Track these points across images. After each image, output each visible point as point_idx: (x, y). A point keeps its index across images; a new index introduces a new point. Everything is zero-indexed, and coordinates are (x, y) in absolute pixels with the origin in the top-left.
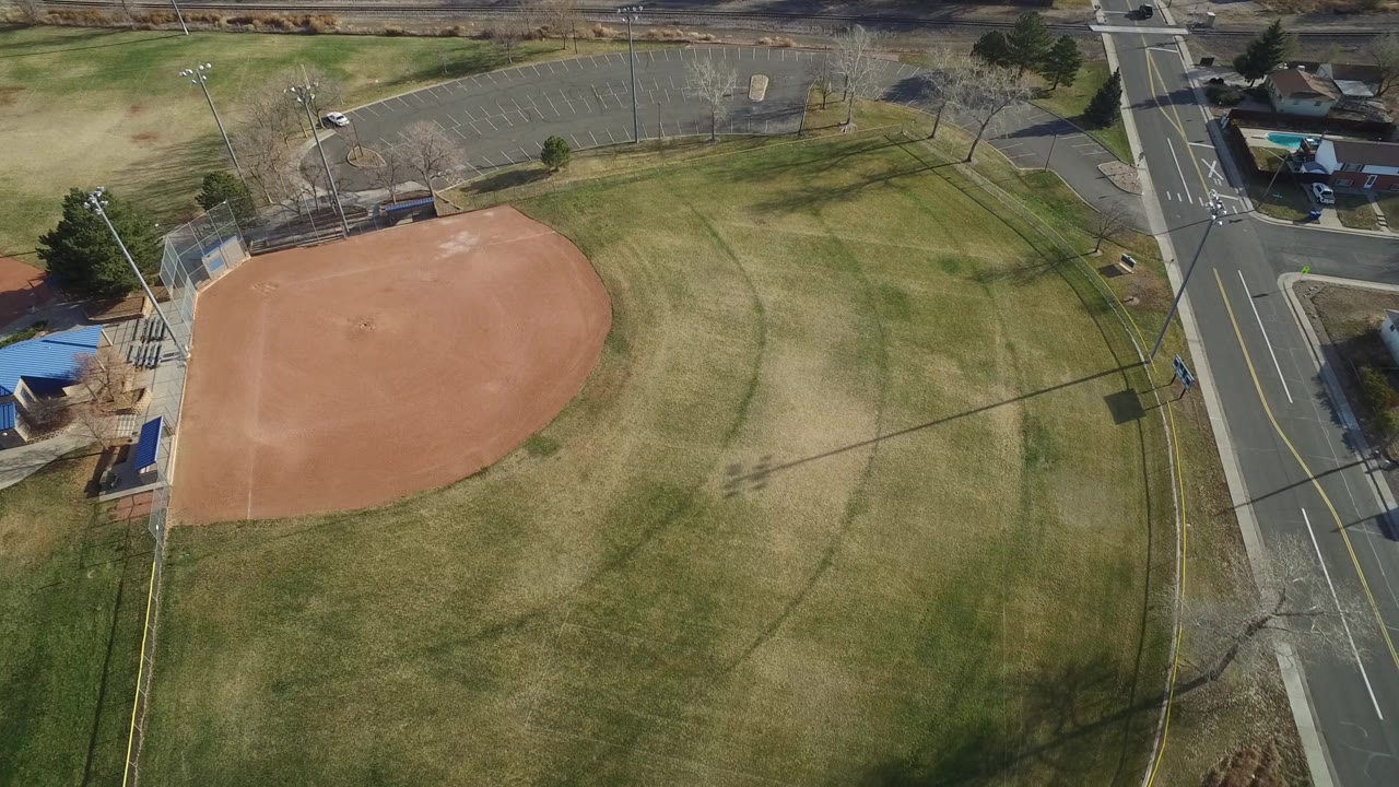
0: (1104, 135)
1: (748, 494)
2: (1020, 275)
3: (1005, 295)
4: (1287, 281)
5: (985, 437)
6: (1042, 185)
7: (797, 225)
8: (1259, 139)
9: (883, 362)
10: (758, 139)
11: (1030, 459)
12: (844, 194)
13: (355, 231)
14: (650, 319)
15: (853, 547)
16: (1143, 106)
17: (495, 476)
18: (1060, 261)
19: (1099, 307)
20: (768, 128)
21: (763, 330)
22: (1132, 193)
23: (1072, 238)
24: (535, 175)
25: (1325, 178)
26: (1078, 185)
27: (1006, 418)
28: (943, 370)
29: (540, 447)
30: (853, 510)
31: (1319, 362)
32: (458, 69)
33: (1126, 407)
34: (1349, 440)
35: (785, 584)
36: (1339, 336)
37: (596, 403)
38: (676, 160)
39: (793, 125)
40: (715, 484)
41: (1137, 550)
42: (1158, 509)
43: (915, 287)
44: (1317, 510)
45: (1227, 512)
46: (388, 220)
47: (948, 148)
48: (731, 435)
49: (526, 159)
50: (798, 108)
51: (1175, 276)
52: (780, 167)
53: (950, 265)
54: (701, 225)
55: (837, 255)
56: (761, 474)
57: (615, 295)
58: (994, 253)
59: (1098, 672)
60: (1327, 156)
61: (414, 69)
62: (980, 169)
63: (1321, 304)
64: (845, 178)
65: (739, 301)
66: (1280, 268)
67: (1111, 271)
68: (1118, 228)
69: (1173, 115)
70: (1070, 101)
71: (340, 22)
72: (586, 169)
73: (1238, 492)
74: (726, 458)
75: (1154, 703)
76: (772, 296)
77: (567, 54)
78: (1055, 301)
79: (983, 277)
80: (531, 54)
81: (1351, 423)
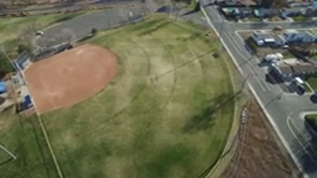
0: (199, 13)
1: (155, 82)
2: (191, 38)
3: (190, 42)
4: (236, 32)
5: (194, 65)
6: (190, 22)
7: (147, 37)
8: (225, 10)
9: (172, 57)
10: (134, 23)
11: (203, 67)
12: (155, 30)
13: (55, 54)
14: (126, 58)
15: (178, 87)
16: (204, 7)
17: (106, 90)
18: (198, 35)
19: (207, 41)
20: (135, 21)
21: (148, 56)
22: (206, 22)
23: (198, 31)
24: (91, 37)
25: (238, 15)
26: (197, 22)
27: (197, 62)
28: (183, 56)
29: (112, 83)
30: (175, 80)
31: (244, 43)
32: (65, 19)
33: (216, 56)
34: (252, 54)
35: (168, 95)
36: (246, 39)
37: (120, 74)
38: (120, 29)
39: (140, 19)
40: (149, 82)
41: (224, 77)
42: (226, 70)
43: (174, 43)
44: (250, 65)
45: (236, 68)
46: (62, 50)
47: (171, 19)
48: (148, 74)
49: (88, 34)
50: (140, 16)
51: (218, 34)
52: (141, 27)
53: (178, 39)
54: (129, 40)
55: (157, 41)
56: (157, 78)
57: (116, 55)
58: (186, 36)
59: (224, 95)
60: (237, 11)
61: (54, 20)
62: (179, 22)
63: (242, 34)
64: (154, 27)
65: (141, 52)
66: (235, 30)
67: (207, 35)
68: (205, 27)
69: (210, 8)
70: (192, 7)
71: (31, 13)
72: (101, 34)
73: (237, 65)
74: (149, 78)
75: (233, 98)
76: (147, 50)
77: (88, 13)
78: (199, 42)
79: (185, 40)
80: (80, 14)
81: (251, 51)
